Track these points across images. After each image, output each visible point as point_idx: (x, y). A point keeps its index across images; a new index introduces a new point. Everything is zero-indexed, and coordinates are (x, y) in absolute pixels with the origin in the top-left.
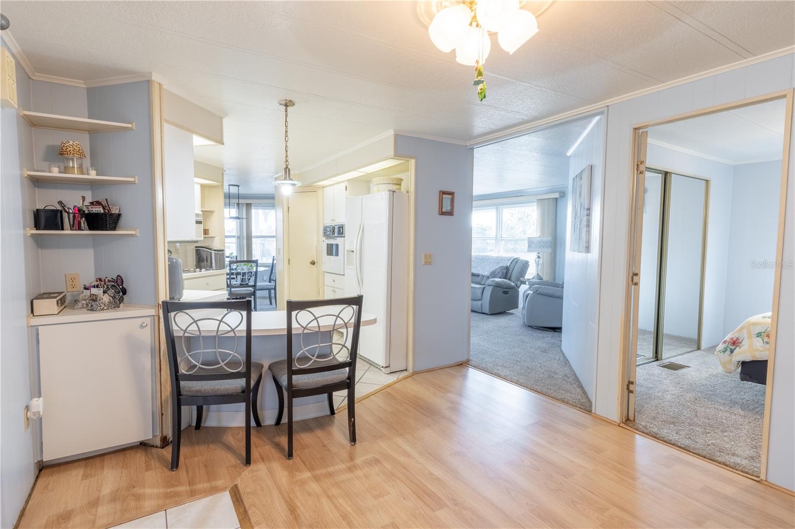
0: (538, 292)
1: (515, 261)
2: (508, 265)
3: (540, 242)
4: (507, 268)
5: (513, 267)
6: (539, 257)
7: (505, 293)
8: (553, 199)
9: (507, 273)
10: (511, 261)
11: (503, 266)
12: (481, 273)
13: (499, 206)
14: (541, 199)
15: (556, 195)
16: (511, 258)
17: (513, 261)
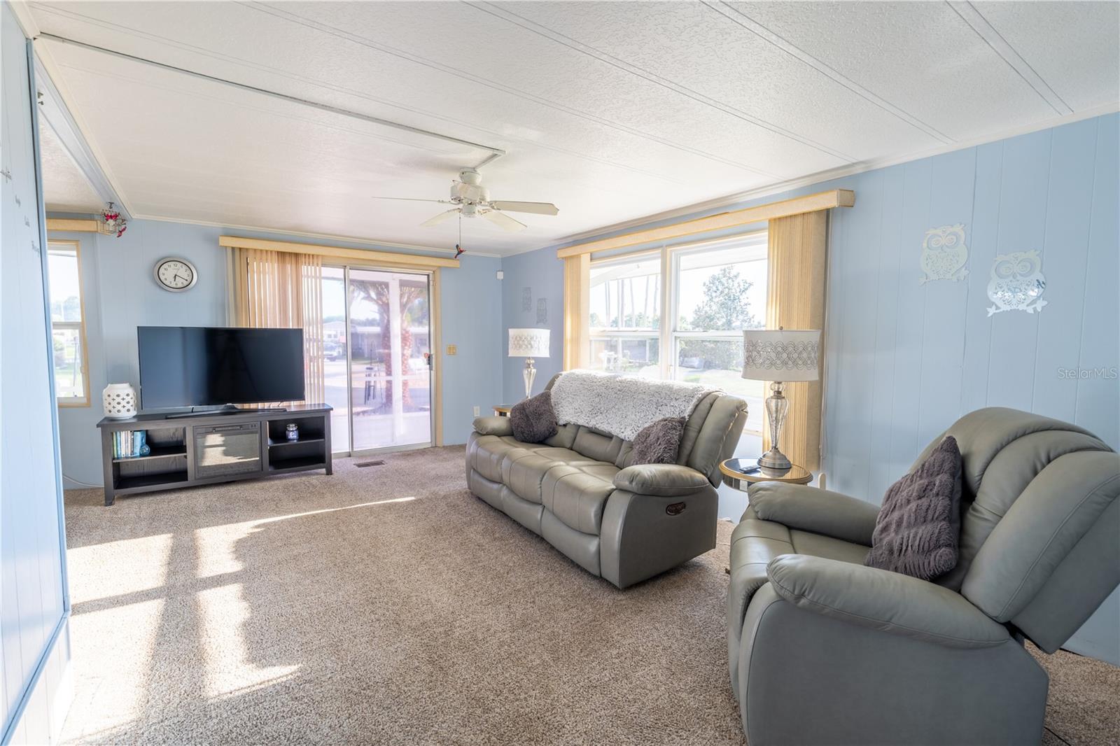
0: (803, 601)
1: (707, 403)
2: (686, 415)
3: (784, 349)
4: (684, 424)
5: (700, 422)
6: (778, 394)
7: (675, 509)
8: (819, 212)
9: (682, 440)
10: (695, 401)
11: (671, 420)
12: (614, 430)
13: (669, 250)
14: (780, 219)
15: (829, 200)
16: (696, 390)
17: (700, 401)
